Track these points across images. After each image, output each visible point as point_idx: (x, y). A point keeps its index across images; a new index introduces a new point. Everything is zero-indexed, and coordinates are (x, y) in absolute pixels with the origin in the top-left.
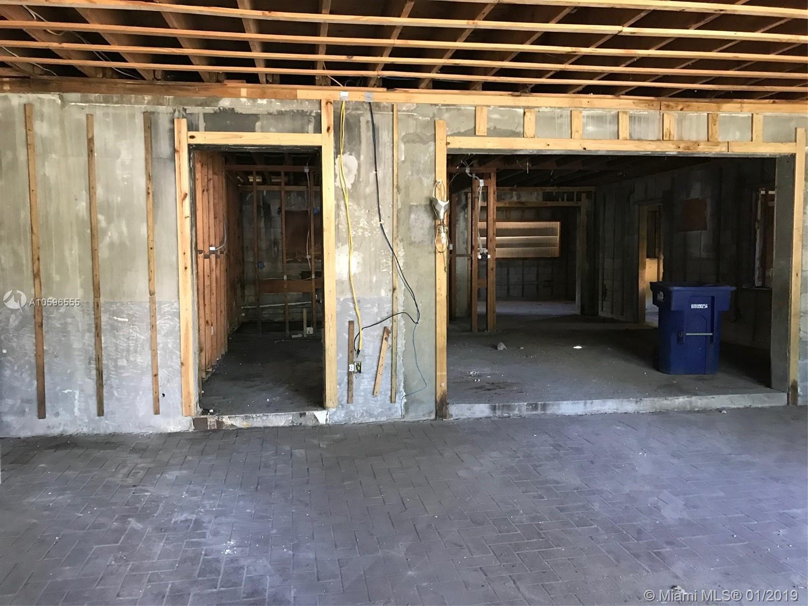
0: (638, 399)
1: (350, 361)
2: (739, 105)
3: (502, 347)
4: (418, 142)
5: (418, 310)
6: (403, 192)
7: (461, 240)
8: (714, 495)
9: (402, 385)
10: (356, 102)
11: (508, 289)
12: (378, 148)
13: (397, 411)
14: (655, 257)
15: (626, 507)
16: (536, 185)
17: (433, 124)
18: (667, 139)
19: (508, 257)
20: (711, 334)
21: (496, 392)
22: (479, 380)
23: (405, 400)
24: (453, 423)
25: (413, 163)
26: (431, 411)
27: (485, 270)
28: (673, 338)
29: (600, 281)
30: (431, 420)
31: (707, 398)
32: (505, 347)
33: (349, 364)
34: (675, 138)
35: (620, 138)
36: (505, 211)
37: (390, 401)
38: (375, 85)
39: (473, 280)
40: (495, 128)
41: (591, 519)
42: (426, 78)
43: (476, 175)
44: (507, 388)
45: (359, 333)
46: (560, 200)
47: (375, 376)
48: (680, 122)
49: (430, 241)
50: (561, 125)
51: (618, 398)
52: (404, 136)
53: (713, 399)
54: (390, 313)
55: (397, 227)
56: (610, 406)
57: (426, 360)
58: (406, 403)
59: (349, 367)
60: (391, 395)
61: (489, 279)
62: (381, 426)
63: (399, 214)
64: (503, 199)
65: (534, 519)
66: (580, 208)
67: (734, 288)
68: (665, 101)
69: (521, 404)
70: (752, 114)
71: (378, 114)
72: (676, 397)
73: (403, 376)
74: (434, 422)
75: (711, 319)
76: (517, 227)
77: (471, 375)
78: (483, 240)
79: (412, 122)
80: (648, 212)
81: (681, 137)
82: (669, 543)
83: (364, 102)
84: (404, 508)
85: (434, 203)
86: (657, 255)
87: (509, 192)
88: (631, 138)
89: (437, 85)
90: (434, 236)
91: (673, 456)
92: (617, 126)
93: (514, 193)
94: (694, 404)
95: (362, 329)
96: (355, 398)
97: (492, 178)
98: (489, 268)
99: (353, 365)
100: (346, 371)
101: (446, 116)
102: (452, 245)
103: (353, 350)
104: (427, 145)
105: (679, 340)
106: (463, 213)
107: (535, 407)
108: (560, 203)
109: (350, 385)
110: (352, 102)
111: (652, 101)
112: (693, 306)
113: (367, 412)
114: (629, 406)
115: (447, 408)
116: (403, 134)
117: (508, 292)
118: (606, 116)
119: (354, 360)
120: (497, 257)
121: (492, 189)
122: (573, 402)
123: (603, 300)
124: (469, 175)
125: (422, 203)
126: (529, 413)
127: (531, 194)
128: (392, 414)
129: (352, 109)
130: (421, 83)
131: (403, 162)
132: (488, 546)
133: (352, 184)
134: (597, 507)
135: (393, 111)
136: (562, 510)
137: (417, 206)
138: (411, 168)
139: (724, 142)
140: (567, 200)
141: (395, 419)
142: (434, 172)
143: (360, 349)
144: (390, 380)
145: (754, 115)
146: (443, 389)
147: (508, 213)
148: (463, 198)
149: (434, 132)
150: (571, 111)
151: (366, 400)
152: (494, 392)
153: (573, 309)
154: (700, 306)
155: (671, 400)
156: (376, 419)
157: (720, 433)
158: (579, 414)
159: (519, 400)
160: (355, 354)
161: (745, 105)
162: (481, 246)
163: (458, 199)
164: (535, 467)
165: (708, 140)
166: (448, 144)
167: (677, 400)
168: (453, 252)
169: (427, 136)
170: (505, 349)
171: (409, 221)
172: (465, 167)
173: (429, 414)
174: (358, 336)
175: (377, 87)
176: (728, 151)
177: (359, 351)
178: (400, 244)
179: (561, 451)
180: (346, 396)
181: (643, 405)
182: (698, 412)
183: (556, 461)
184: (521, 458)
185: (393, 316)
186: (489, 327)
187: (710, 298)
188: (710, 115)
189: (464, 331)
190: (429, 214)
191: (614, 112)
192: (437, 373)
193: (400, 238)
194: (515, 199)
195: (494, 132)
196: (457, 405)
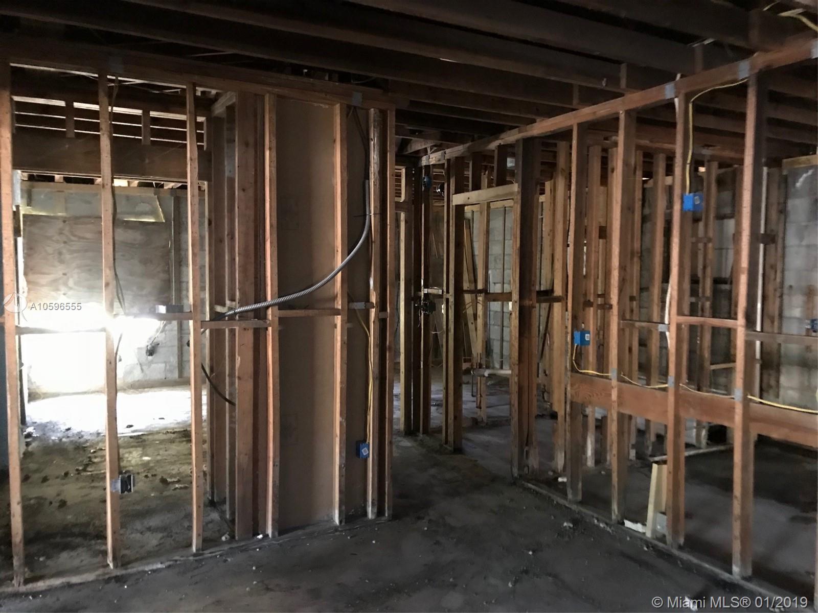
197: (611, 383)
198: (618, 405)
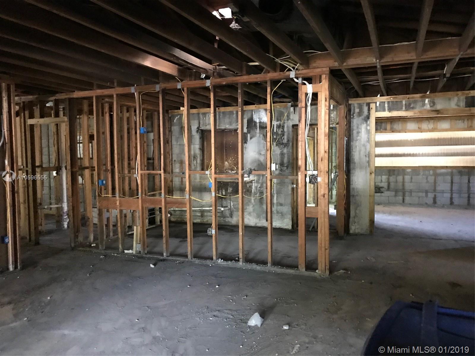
7: (362, 153)
87: (420, 99)
98: (319, 195)
106: (365, 125)
121: (323, 96)
127: (449, 99)
197: (116, 199)
198: (120, 207)
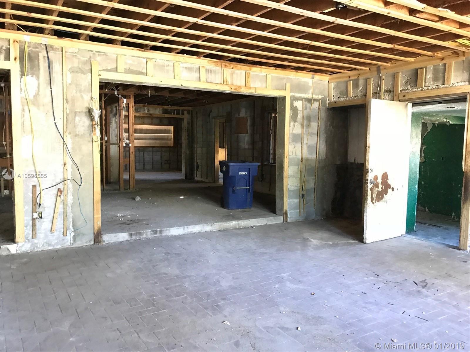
0: (212, 224)
1: (34, 211)
2: (260, 69)
3: (138, 198)
4: (79, 73)
5: (81, 177)
6: (70, 103)
7: (113, 135)
8: (247, 271)
9: (71, 224)
10: (35, 43)
11: (144, 164)
12: (52, 73)
13: (68, 241)
14: (224, 148)
15: (203, 283)
16: (159, 104)
17: (90, 63)
18: (226, 84)
19: (144, 146)
20: (249, 188)
21: (133, 225)
22: (123, 219)
23: (74, 234)
24: (105, 245)
25: (77, 85)
26: (91, 239)
27: (128, 153)
28: (231, 190)
29: (195, 160)
30: (91, 245)
31: (246, 221)
32: (140, 199)
33: (33, 213)
34: (230, 83)
35: (201, 81)
36: (141, 119)
37: (63, 235)
38: (49, 33)
39: (121, 159)
40: (129, 68)
41: (183, 292)
42: (84, 34)
43: (121, 96)
44: (140, 223)
45: (40, 193)
46: (172, 114)
47: (52, 220)
48: (232, 74)
49: (89, 135)
50: (168, 71)
51: (202, 224)
52: (71, 68)
53: (249, 222)
54: (63, 180)
55: (67, 125)
56: (197, 229)
57: (88, 209)
58: (74, 236)
59: (33, 215)
60: (64, 232)
61: (130, 159)
62: (57, 251)
63: (67, 117)
64: (139, 111)
65: (151, 296)
66: (183, 119)
67: (259, 164)
68: (224, 63)
69: (147, 231)
70: (266, 74)
71: (51, 52)
72: (231, 222)
73: (72, 219)
74: (93, 246)
75: (249, 180)
76: (149, 128)
77: (118, 216)
78: (127, 135)
79: (76, 61)
80: (219, 123)
81: (233, 83)
82: (223, 299)
83: (41, 44)
84: (69, 300)
85: (91, 111)
86: (224, 147)
87: (142, 107)
88: (207, 82)
89: (92, 39)
90: (92, 131)
91: (228, 252)
92: (199, 74)
93: (146, 108)
94: (240, 225)
95: (42, 190)
96: (38, 234)
97: (131, 98)
98: (131, 152)
99: (36, 214)
100: (31, 218)
101: (98, 58)
102: (107, 137)
103: (36, 204)
104: (85, 75)
105: (234, 191)
106: (114, 118)
107: (156, 232)
108: (172, 116)
109: (34, 227)
110: (33, 43)
111: (218, 62)
112: (240, 173)
113: (47, 243)
114: (208, 228)
115: (101, 237)
116: (70, 67)
117: (144, 167)
118: (193, 68)
119: (37, 211)
120: (135, 145)
121: (131, 105)
122: (177, 228)
123: (197, 170)
124: (117, 95)
125: (83, 111)
126: (152, 236)
127: (156, 109)
128: (65, 243)
129: (33, 47)
130: (81, 36)
131: (70, 84)
132: (122, 315)
133: (34, 96)
134: (187, 285)
135: (62, 51)
136: (167, 289)
137: (80, 112)
138: (75, 88)
139: (253, 88)
140: (176, 114)
141: (66, 246)
142: (91, 92)
143: (41, 203)
144: (62, 222)
145: (267, 75)
146: (99, 226)
147: (143, 120)
148: (114, 109)
149: (90, 68)
150: (174, 63)
151: (46, 236)
152: (131, 225)
153: (181, 176)
154: (244, 173)
155: (229, 223)
156: (53, 247)
157: (252, 239)
158: (180, 234)
159: (146, 229)
160: (37, 207)
161: (262, 69)
162: (125, 139)
163: (111, 110)
164: (154, 266)
165: (246, 86)
166: (100, 75)
167: (232, 223)
168: (108, 142)
169: (86, 69)
170: (140, 200)
171: (74, 121)
172: (114, 90)
173: (90, 241)
174: (40, 194)
175: (51, 35)
176: (255, 93)
177: (40, 204)
178: (69, 136)
179: (169, 256)
180: (31, 234)
181: (215, 227)
182: (242, 228)
183: (166, 262)
184: (146, 262)
185: (64, 181)
186: (131, 187)
187: (248, 169)
188: (246, 73)
189: (115, 190)
190: (88, 118)
191: (198, 66)
192: (95, 216)
193: (68, 131)
194: (146, 112)
195: (129, 71)
196: (108, 235)
